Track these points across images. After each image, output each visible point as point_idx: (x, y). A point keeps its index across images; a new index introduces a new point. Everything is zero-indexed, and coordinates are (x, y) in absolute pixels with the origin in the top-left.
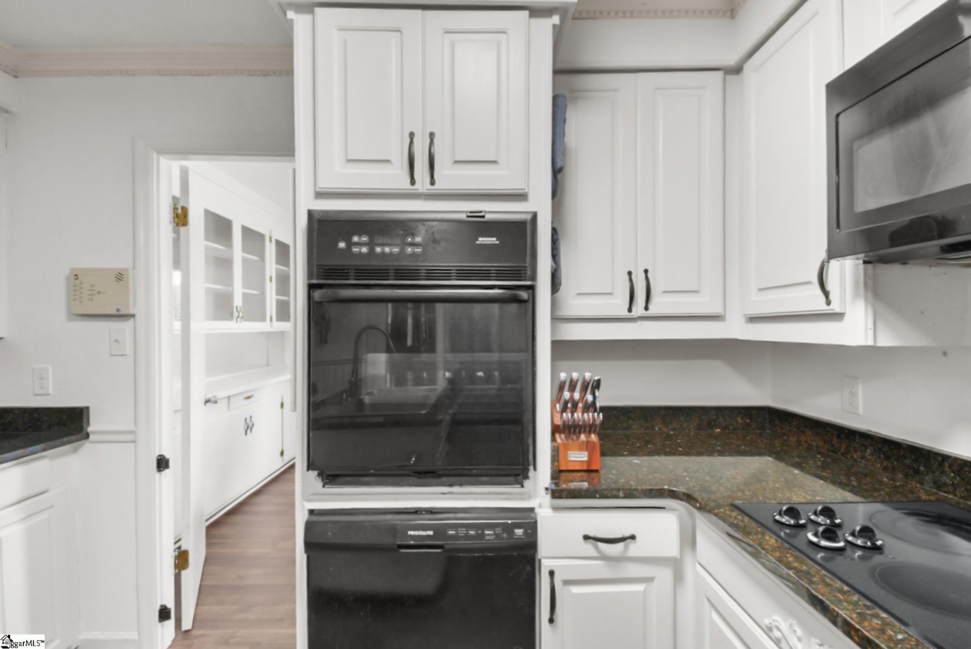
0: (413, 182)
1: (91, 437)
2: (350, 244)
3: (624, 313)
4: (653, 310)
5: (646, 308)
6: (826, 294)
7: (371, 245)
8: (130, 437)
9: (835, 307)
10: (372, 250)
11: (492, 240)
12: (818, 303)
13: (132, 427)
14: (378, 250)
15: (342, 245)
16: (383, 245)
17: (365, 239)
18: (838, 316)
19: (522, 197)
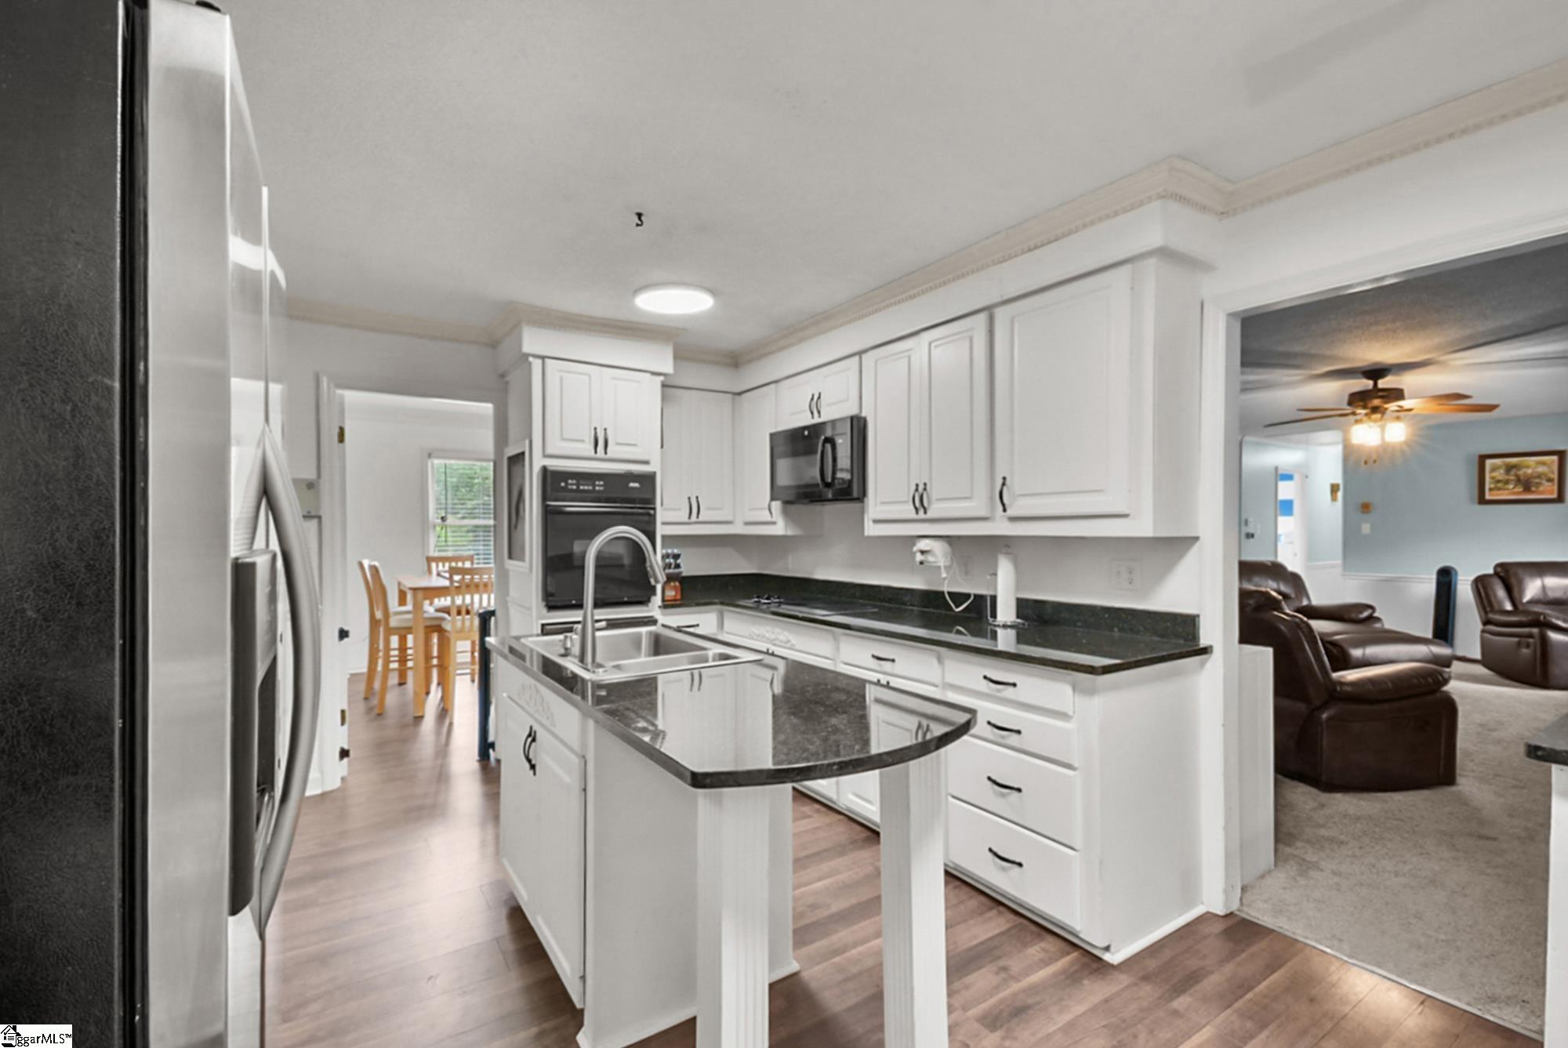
0: (596, 452)
2: (567, 484)
3: (686, 519)
4: (701, 518)
5: (698, 517)
6: (771, 513)
7: (578, 485)
9: (774, 520)
10: (578, 487)
11: (636, 485)
12: (768, 518)
14: (581, 487)
15: (563, 484)
16: (583, 485)
17: (574, 482)
18: (774, 523)
19: (647, 463)
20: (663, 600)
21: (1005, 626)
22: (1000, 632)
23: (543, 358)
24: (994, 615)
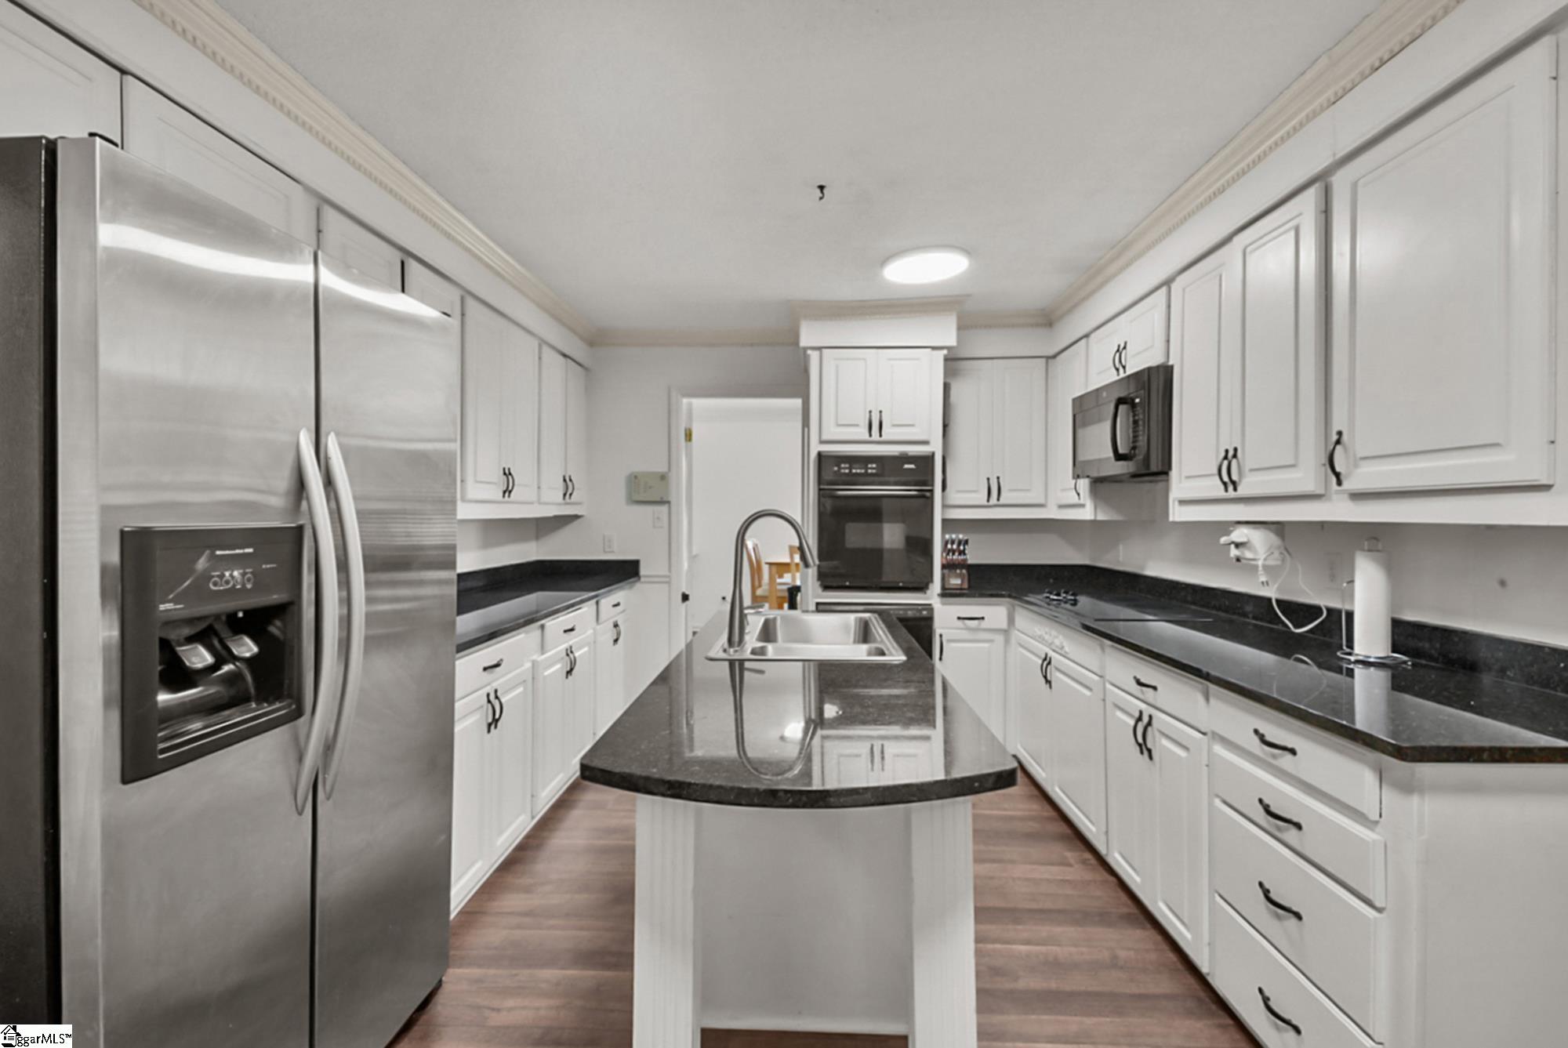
0: (870, 435)
1: (642, 579)
2: (840, 468)
3: (985, 503)
4: (1002, 501)
5: (998, 500)
6: (1078, 494)
7: (850, 469)
8: (667, 580)
9: (1082, 501)
10: (850, 471)
11: (912, 466)
12: (1074, 499)
13: (667, 573)
14: (854, 471)
15: (836, 469)
16: (856, 469)
17: (847, 466)
18: (1082, 506)
19: (926, 443)
20: (943, 588)
21: (1366, 664)
22: (1359, 671)
23: (820, 349)
24: (1350, 645)
